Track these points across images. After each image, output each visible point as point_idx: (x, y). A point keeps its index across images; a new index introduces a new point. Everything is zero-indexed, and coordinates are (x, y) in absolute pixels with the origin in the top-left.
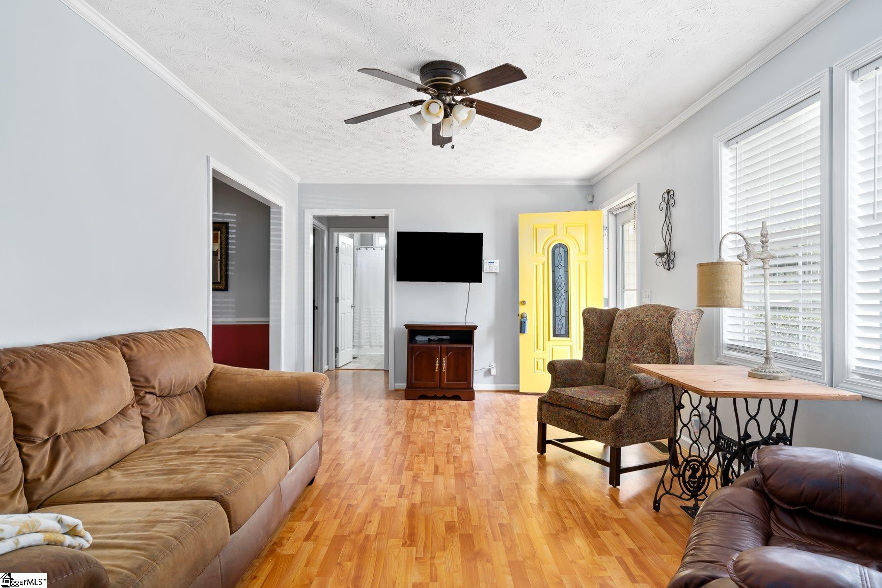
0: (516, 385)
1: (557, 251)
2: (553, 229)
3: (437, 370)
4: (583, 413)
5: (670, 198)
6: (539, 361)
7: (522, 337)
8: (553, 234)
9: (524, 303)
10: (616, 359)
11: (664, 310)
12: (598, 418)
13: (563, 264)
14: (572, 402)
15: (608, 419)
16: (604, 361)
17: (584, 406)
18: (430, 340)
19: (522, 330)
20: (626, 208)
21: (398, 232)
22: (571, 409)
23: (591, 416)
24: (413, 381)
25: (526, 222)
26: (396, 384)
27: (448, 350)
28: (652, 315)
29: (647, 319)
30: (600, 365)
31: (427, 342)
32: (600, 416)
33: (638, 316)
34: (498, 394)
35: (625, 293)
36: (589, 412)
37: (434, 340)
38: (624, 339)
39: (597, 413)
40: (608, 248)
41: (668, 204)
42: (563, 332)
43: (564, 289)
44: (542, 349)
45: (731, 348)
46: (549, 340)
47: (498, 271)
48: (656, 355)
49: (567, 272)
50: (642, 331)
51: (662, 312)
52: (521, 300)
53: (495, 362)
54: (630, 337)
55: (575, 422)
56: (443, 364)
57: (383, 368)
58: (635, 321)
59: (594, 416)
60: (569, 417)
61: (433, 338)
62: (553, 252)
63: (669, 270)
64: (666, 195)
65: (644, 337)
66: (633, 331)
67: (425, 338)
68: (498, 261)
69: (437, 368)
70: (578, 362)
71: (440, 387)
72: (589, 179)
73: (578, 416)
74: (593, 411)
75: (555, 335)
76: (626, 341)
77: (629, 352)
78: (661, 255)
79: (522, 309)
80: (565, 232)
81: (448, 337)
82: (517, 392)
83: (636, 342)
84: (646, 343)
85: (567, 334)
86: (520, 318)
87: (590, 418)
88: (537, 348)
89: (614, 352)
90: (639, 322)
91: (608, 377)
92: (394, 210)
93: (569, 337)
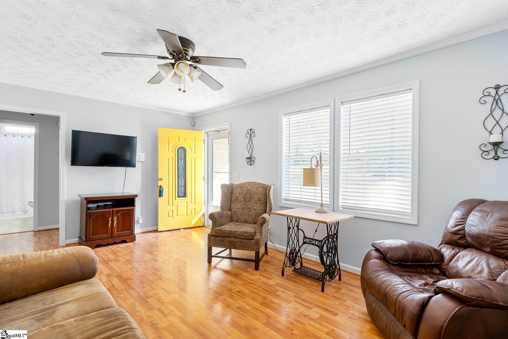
0: (156, 227)
1: (180, 151)
2: (178, 138)
3: (109, 226)
4: (238, 238)
5: (252, 133)
6: (170, 212)
7: (160, 199)
8: (178, 141)
9: (161, 179)
10: (238, 209)
11: (259, 184)
12: (247, 239)
13: (183, 158)
14: (231, 233)
15: (253, 239)
16: (230, 210)
17: (239, 235)
18: (98, 206)
19: (161, 194)
20: (217, 132)
21: (73, 131)
22: (230, 237)
23: (243, 239)
24: (91, 236)
25: (163, 133)
26: (67, 241)
27: (118, 212)
28: (254, 187)
29: (252, 189)
30: (229, 212)
31: (96, 208)
32: (249, 238)
33: (247, 187)
34: (145, 234)
35: (213, 173)
36: (242, 237)
37: (101, 206)
38: (241, 198)
39: (248, 237)
40: (204, 151)
41: (251, 136)
42: (183, 195)
43: (183, 171)
44: (172, 205)
45: (285, 200)
46: (175, 199)
47: (144, 160)
48: (259, 205)
49: (185, 162)
50: (250, 195)
51: (258, 186)
52: (159, 178)
53: (141, 215)
54: (244, 198)
55: (234, 243)
56: (114, 222)
57: (32, 230)
58: (246, 190)
59: (245, 239)
60: (231, 241)
61: (100, 204)
62: (178, 151)
63: (251, 165)
64: (249, 131)
65: (251, 198)
66: (246, 194)
67: (95, 205)
68: (144, 154)
69: (110, 224)
70: (219, 212)
71: (112, 237)
72: (193, 114)
73: (236, 240)
74: (245, 236)
75: (178, 197)
76: (242, 199)
77: (245, 205)
78: (248, 158)
79: (160, 183)
80: (184, 141)
81: (111, 203)
82: (156, 231)
83: (248, 200)
84: (253, 200)
85: (185, 196)
86: (159, 188)
87: (243, 240)
88: (169, 205)
89: (236, 205)
90: (248, 190)
91: (235, 218)
92: (65, 113)
93: (186, 197)
